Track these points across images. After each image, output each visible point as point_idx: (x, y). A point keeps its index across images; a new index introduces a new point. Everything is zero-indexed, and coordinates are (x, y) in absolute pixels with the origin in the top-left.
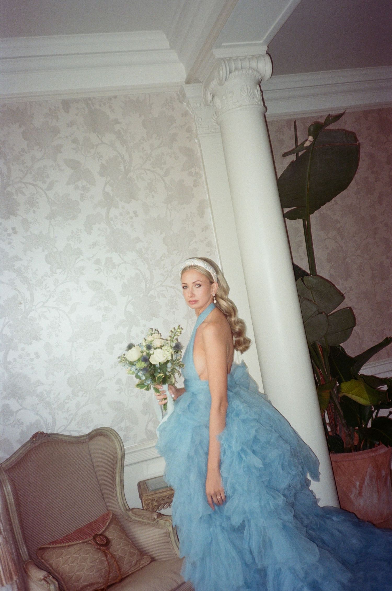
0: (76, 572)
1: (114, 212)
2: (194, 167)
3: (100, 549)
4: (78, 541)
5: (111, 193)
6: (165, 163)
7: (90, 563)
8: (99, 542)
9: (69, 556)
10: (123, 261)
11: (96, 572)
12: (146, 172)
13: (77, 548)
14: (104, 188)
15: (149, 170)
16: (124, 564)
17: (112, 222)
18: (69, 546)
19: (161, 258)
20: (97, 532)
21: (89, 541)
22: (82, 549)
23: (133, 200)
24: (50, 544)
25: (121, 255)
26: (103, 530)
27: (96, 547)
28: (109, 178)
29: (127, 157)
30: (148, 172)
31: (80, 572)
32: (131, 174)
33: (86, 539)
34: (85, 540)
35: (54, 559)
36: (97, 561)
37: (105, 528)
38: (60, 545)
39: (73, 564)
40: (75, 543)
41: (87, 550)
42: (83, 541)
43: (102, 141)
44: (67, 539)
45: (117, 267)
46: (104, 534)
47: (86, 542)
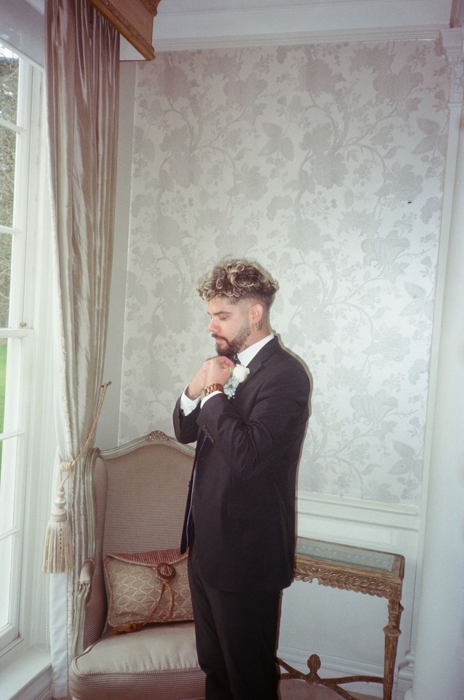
0: (125, 594)
1: (307, 197)
2: (434, 149)
3: (161, 580)
4: (143, 562)
5: (309, 172)
6: (391, 140)
7: (142, 590)
8: (162, 572)
9: (126, 575)
10: (302, 261)
11: (143, 603)
12: (362, 150)
13: (138, 569)
14: (302, 165)
15: (366, 147)
16: (181, 606)
17: (301, 210)
18: (133, 564)
19: (352, 267)
20: (168, 561)
21: (153, 567)
22: (142, 572)
23: (335, 185)
24: (117, 555)
25: (303, 254)
26: (175, 561)
27: (157, 576)
28: (311, 153)
29: (341, 127)
30: (363, 149)
31: (128, 595)
32: (340, 151)
33: (152, 563)
34: (150, 565)
35: (113, 572)
36: (151, 591)
37: (178, 560)
38: (124, 560)
39: (125, 585)
40: (139, 563)
41: (147, 575)
42: (148, 565)
43: (314, 103)
44: (136, 557)
45: (293, 267)
46: (173, 566)
47: (151, 567)
